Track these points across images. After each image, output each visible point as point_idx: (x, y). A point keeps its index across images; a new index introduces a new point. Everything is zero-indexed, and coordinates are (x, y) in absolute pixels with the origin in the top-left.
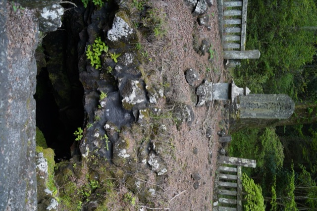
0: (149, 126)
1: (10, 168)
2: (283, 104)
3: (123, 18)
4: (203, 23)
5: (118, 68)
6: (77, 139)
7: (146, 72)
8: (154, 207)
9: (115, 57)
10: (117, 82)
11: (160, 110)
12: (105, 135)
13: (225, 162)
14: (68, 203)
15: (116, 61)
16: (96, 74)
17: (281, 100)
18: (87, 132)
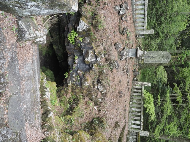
0: (97, 71)
1: (27, 109)
2: (165, 56)
3: (84, 21)
4: (124, 19)
5: (83, 44)
6: (66, 77)
7: (95, 46)
8: (101, 106)
9: (81, 39)
10: (82, 51)
11: (102, 64)
12: (78, 76)
13: (136, 84)
14: (63, 105)
15: (82, 41)
16: (73, 47)
17: (164, 54)
18: (70, 74)
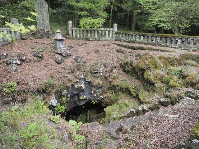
2: (40, 6)
4: (24, 57)
5: (69, 95)
6: (97, 102)
7: (70, 83)
9: (63, 99)
10: (75, 94)
12: (96, 92)
15: (66, 97)
18: (94, 99)
